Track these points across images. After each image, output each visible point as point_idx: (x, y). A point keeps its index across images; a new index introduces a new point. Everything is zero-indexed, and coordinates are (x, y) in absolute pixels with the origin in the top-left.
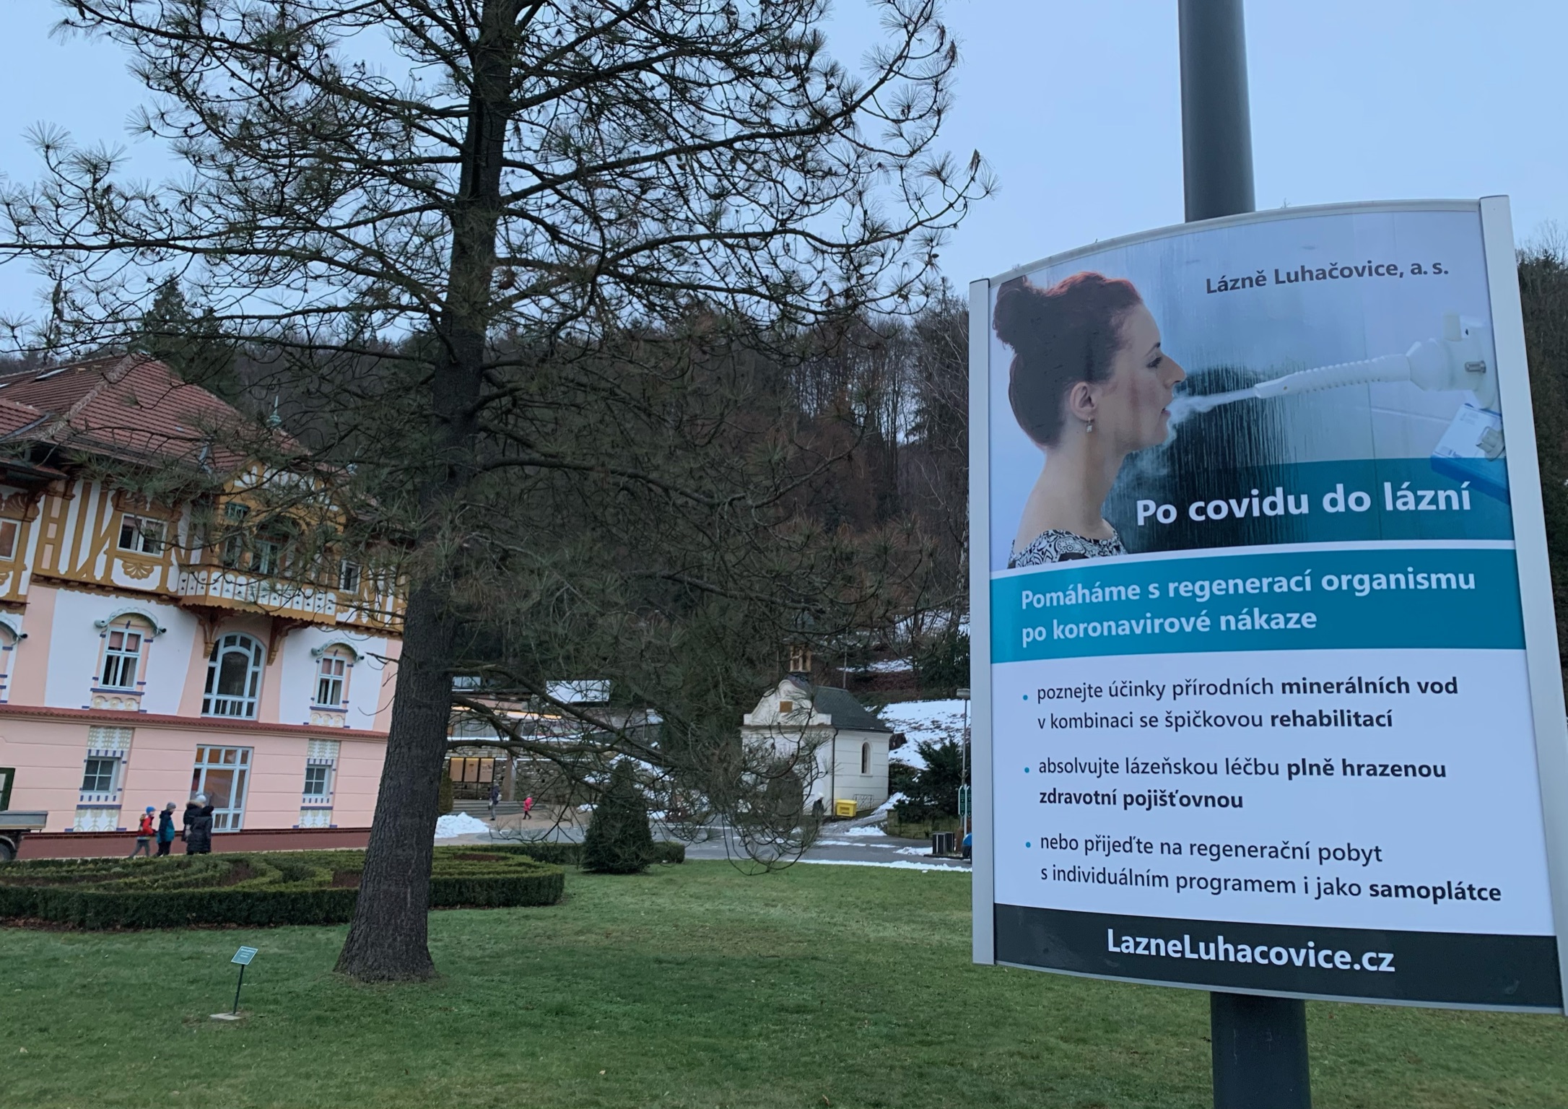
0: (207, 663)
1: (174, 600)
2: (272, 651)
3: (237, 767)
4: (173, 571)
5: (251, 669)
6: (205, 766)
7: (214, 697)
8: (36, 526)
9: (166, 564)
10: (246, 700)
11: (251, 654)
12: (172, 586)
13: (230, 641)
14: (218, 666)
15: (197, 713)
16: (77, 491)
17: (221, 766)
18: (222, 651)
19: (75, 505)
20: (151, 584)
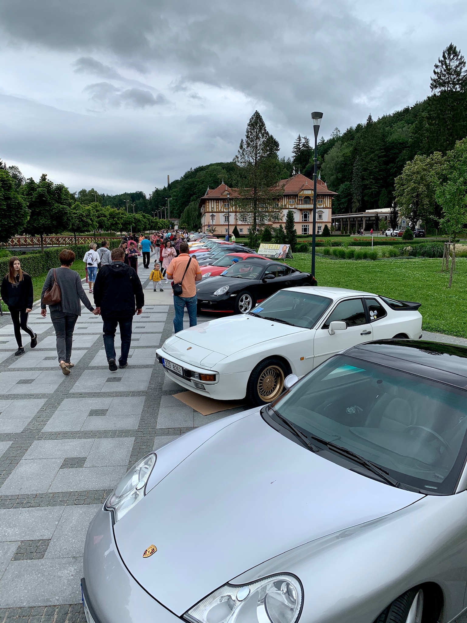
0: (302, 215)
1: (296, 208)
2: (310, 213)
3: (307, 227)
4: (296, 205)
5: (308, 215)
6: (303, 227)
7: (303, 219)
8: (280, 203)
9: (295, 204)
10: (308, 219)
11: (308, 214)
12: (296, 207)
13: (305, 212)
14: (303, 215)
15: (301, 221)
16: (284, 198)
17: (305, 227)
18: (304, 214)
19: (284, 200)
20: (293, 207)
